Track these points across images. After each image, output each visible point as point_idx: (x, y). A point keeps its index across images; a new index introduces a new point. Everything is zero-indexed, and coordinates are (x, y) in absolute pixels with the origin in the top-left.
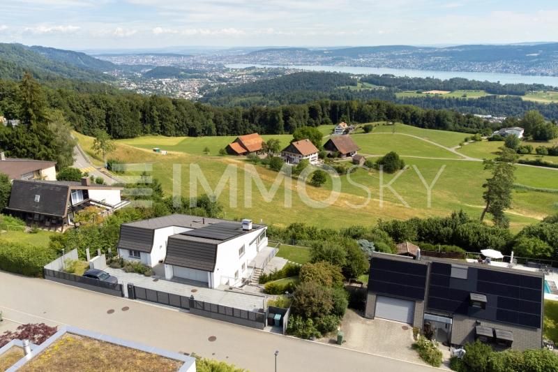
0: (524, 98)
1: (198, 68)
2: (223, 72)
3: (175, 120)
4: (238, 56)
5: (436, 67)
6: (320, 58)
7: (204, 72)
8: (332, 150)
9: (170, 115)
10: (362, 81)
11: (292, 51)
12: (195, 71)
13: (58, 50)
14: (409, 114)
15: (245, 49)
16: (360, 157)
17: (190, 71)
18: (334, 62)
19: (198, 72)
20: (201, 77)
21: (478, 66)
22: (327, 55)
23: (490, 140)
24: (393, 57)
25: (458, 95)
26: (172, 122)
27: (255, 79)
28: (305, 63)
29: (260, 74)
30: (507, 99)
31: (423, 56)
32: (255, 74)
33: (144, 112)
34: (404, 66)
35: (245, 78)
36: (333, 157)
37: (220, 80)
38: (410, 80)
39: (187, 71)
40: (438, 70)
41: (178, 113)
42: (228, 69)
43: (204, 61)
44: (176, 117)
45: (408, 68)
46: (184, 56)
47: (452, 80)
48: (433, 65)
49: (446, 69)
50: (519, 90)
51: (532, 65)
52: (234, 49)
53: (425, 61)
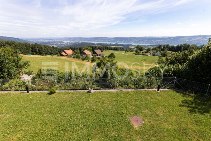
0: (129, 47)
1: (56, 42)
2: (63, 43)
3: (45, 51)
4: (66, 39)
5: (112, 41)
6: (87, 40)
7: (57, 43)
8: (95, 54)
9: (42, 49)
10: (97, 44)
11: (80, 38)
12: (54, 43)
13: (9, 37)
14: (110, 48)
15: (68, 38)
16: (104, 55)
17: (53, 43)
18: (90, 40)
19: (55, 43)
20: (57, 44)
21: (120, 41)
22: (89, 39)
23: (131, 51)
24: (103, 40)
25: (117, 47)
26: (44, 51)
27: (71, 44)
28: (83, 41)
29: (72, 43)
30: (126, 47)
31: (109, 39)
32: (71, 43)
33: (32, 48)
34: (105, 41)
35: (69, 44)
36: (96, 55)
37: (62, 45)
38: (107, 44)
39: (52, 43)
40: (112, 42)
41: (46, 49)
42: (64, 42)
43: (57, 41)
44: (45, 50)
45: (106, 42)
46: (51, 39)
47: (115, 44)
48: (111, 41)
49: (114, 42)
50: (128, 45)
51: (129, 41)
52: (65, 38)
53: (110, 40)
